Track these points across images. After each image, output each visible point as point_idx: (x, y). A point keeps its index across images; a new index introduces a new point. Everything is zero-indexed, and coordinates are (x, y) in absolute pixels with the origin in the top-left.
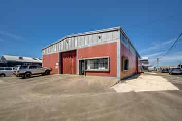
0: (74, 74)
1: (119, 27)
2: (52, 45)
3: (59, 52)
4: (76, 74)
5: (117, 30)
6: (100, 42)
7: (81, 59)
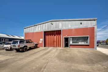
0: (59, 47)
1: (97, 18)
2: (36, 26)
3: (43, 31)
4: (61, 47)
5: (94, 20)
6: (81, 26)
7: (66, 37)
